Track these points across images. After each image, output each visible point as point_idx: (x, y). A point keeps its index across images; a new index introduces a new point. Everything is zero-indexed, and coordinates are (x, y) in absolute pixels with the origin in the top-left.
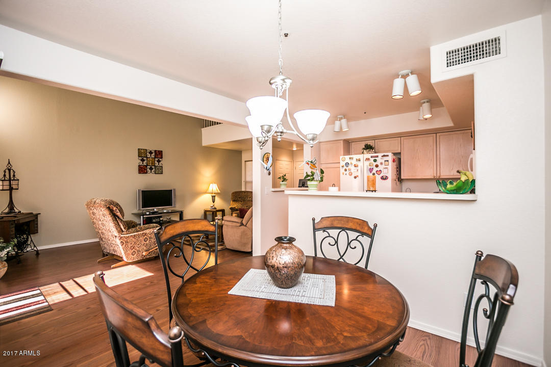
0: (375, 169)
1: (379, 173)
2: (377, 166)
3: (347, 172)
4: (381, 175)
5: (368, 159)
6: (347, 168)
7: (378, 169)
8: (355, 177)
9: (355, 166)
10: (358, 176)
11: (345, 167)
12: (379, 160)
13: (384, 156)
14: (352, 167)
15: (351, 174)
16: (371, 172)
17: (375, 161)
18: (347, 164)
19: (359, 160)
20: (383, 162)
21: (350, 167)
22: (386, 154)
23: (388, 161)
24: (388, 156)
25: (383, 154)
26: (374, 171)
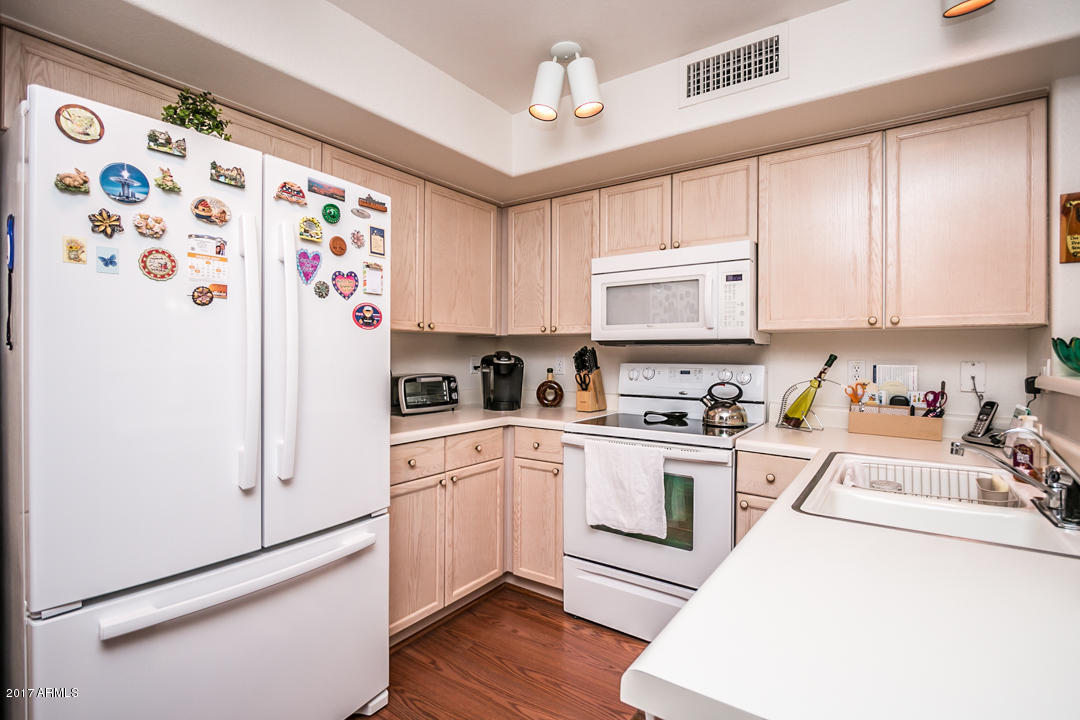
0: (329, 265)
1: (347, 291)
2: (338, 248)
3: (129, 246)
4: (359, 298)
5: (289, 193)
6: (128, 215)
7: (344, 264)
8: (203, 297)
9: (205, 213)
10: (223, 289)
11: (99, 199)
12: (350, 224)
13: (368, 203)
14: (176, 217)
15: (158, 266)
16: (307, 276)
17: (332, 216)
18: (124, 181)
19: (237, 182)
20: (366, 233)
21: (155, 204)
22: (378, 197)
23: (381, 233)
24: (381, 208)
25: (364, 192)
26: (324, 274)
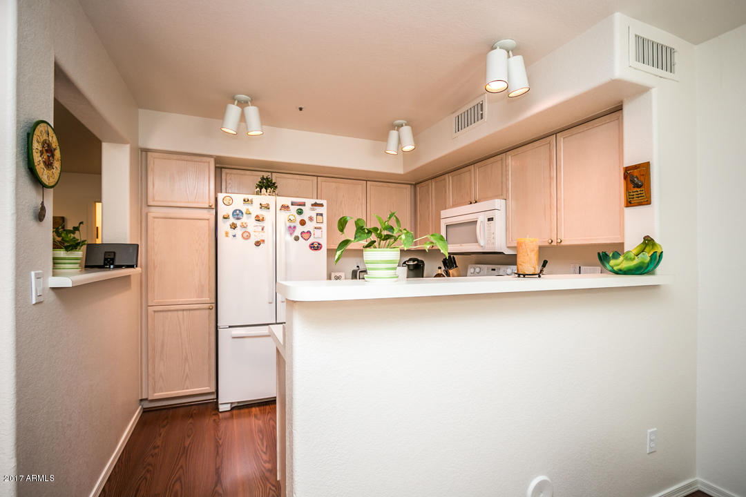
0: (300, 229)
1: (306, 238)
2: (303, 223)
3: (239, 231)
4: (311, 240)
5: (285, 207)
6: (238, 223)
7: (305, 229)
8: (258, 244)
9: (258, 219)
10: (263, 241)
11: (232, 220)
12: (308, 212)
13: (315, 205)
14: (250, 221)
15: (247, 236)
16: (291, 234)
17: (300, 212)
18: (238, 214)
19: (267, 207)
20: (314, 216)
21: (245, 219)
22: (319, 201)
23: (321, 215)
24: (321, 205)
25: (313, 201)
26: (297, 233)
